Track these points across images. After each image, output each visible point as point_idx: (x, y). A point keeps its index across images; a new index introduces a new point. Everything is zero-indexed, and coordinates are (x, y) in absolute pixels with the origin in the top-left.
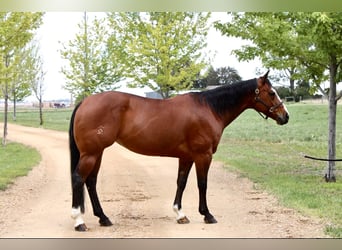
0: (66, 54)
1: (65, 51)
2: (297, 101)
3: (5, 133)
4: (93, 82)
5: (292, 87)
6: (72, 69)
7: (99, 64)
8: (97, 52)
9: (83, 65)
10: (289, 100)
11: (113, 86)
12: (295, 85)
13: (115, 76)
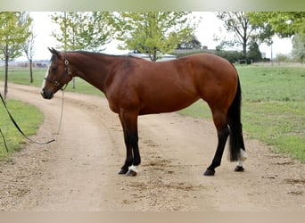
0: (56, 19)
1: (55, 16)
2: (249, 63)
3: (6, 91)
4: (81, 44)
5: (244, 51)
6: (62, 33)
7: (86, 28)
8: (85, 17)
9: (71, 29)
10: (241, 63)
11: (98, 49)
12: (247, 49)
13: (100, 39)
